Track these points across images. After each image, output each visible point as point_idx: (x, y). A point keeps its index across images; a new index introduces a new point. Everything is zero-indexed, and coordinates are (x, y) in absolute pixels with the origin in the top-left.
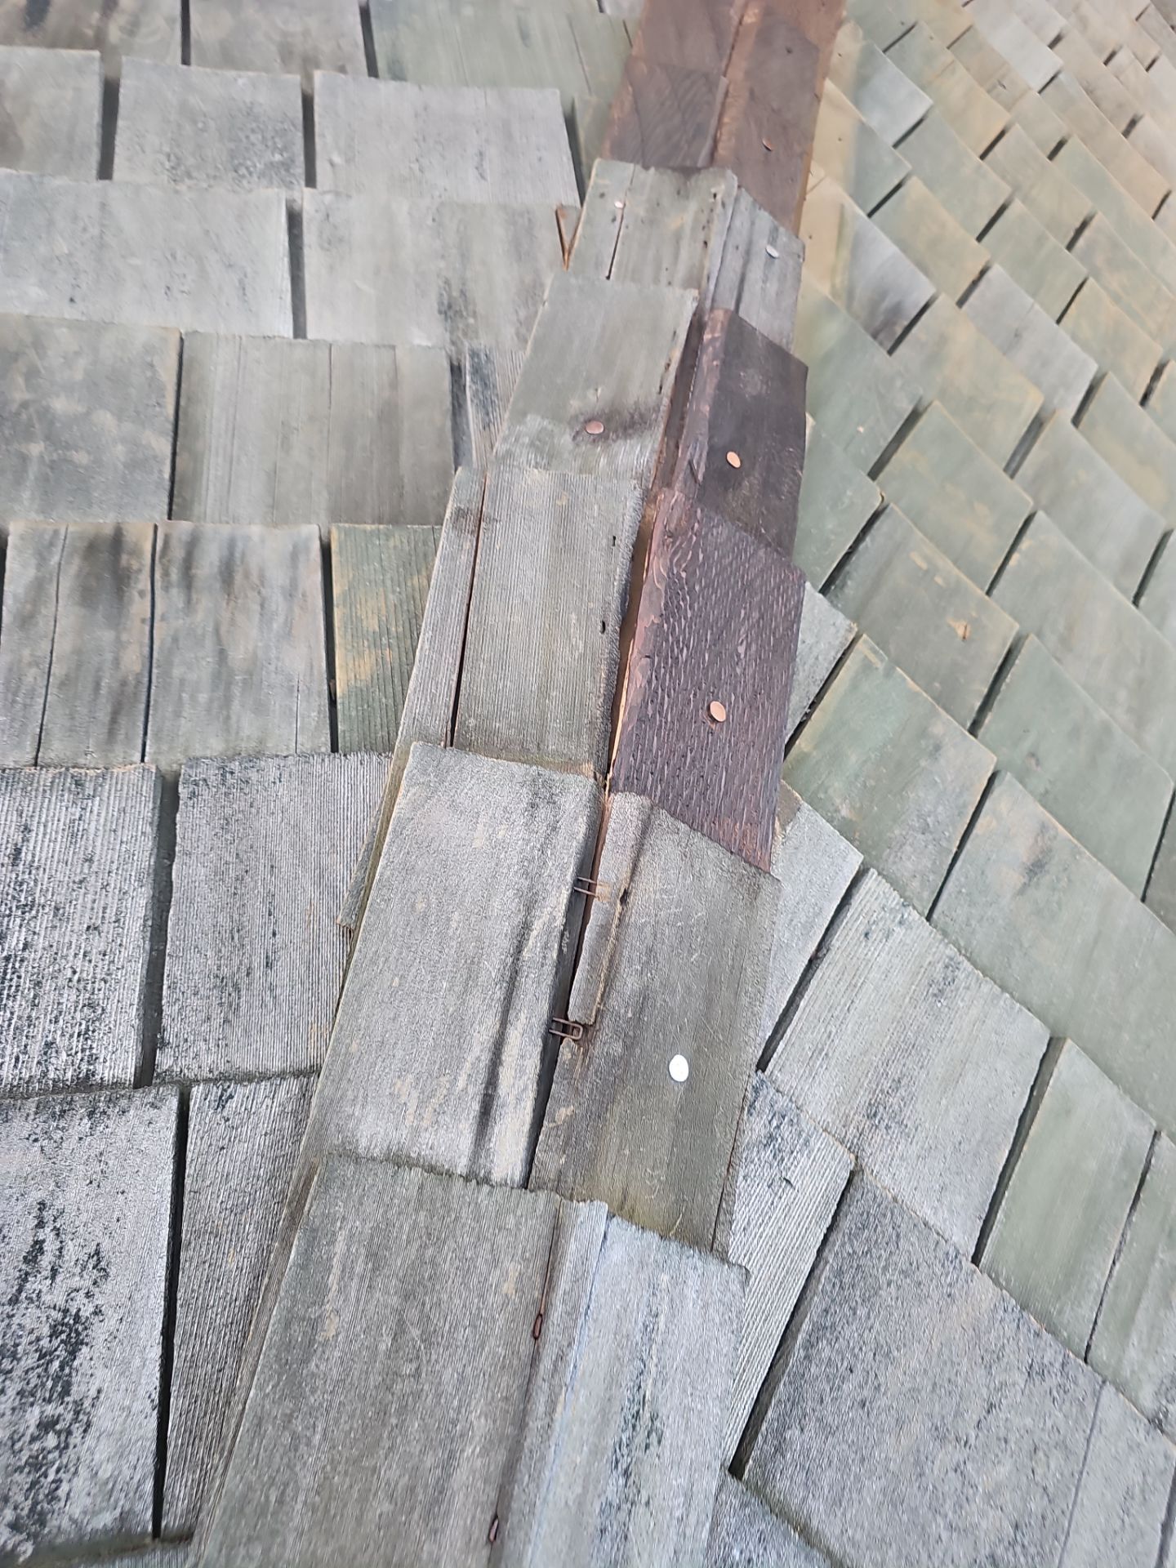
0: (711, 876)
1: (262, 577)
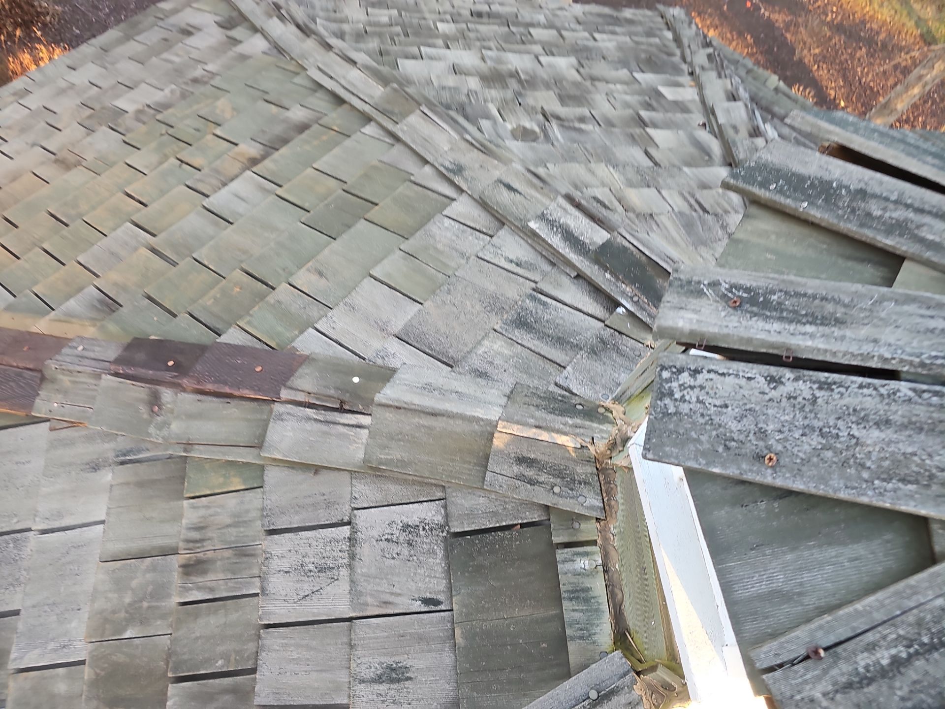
0: (307, 371)
1: (203, 517)
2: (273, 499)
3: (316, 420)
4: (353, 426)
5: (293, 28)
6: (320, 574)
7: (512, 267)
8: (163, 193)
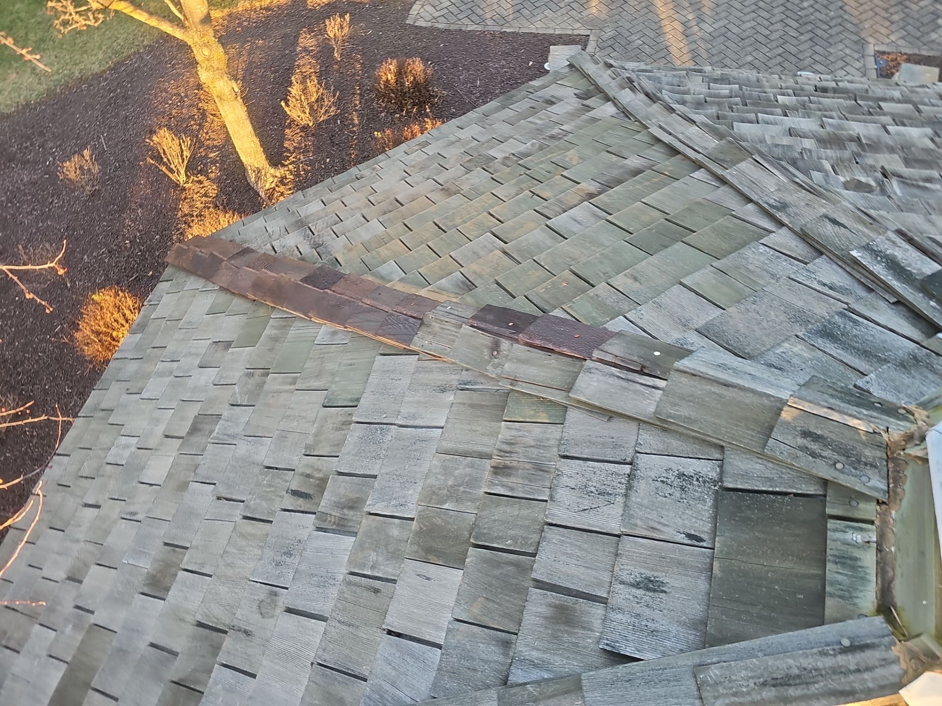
0: (616, 342)
1: (513, 436)
2: (571, 433)
3: (618, 377)
4: (649, 386)
5: (643, 96)
6: (599, 496)
7: (825, 290)
8: (516, 215)
